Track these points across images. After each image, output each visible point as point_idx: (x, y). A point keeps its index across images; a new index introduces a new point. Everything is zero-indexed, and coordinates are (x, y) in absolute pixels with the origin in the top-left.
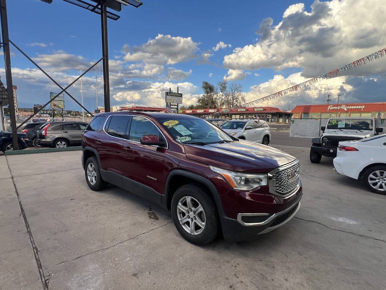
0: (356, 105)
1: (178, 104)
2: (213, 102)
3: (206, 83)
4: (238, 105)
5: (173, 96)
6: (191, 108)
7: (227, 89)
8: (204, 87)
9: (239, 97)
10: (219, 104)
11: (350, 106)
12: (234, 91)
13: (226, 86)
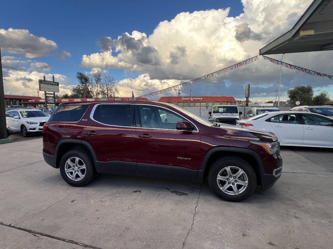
0: (198, 97)
1: (54, 93)
2: (89, 92)
3: (81, 74)
4: (112, 95)
5: (48, 84)
6: (66, 97)
7: (102, 81)
8: (78, 77)
9: (112, 88)
10: (95, 94)
11: (194, 97)
12: (108, 83)
13: (100, 78)
